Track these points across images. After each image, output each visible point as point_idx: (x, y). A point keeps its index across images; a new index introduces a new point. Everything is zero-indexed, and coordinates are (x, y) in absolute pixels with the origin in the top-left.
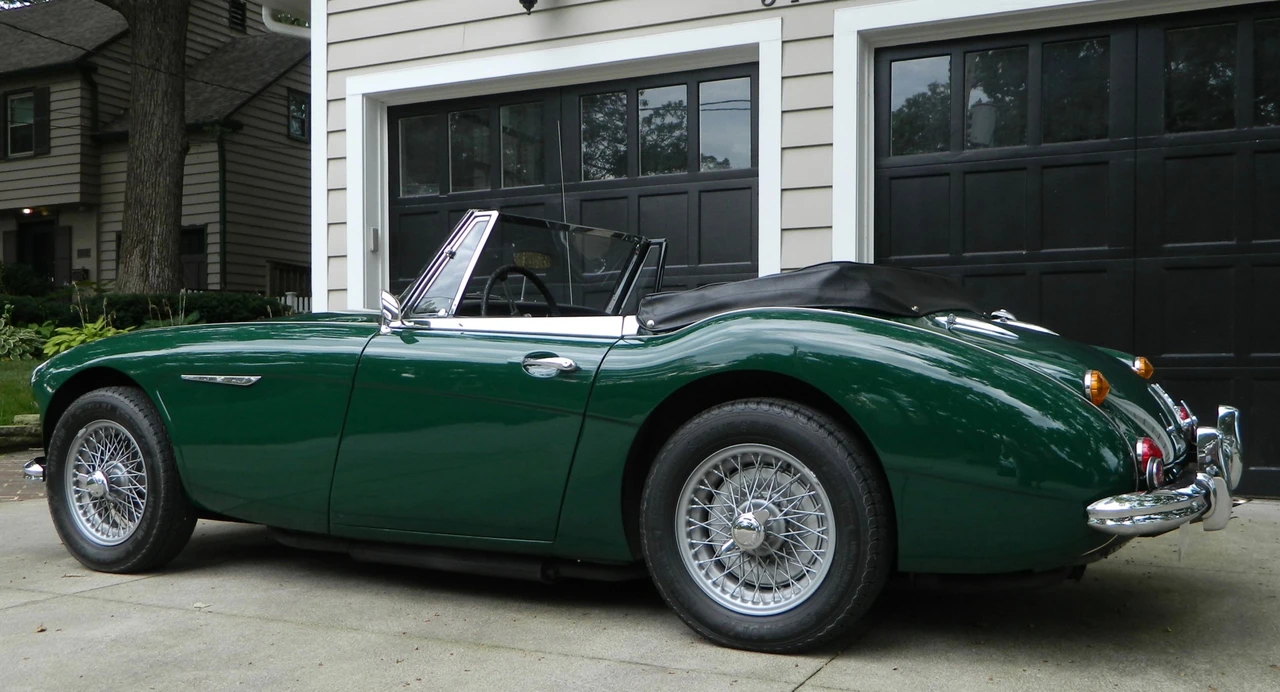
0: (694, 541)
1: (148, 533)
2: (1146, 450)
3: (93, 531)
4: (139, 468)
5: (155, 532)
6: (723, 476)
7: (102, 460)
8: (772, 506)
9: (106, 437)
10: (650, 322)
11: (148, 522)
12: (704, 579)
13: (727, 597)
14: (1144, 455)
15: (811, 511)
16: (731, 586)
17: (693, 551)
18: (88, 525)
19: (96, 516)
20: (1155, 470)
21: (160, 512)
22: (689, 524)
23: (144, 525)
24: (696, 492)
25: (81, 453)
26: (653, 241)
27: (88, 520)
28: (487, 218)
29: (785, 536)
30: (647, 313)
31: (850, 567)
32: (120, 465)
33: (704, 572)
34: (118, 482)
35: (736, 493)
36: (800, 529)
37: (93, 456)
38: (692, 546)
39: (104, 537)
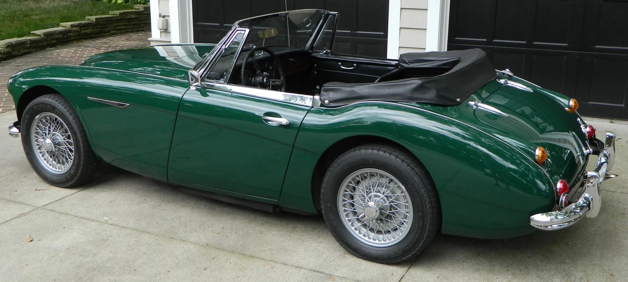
0: (346, 209)
1: (76, 171)
2: (561, 187)
3: (48, 165)
4: (69, 137)
5: (80, 171)
6: (360, 180)
7: (49, 131)
8: (385, 197)
9: (51, 120)
10: (327, 102)
11: (76, 165)
12: (351, 226)
13: (361, 236)
14: (560, 189)
15: (402, 202)
16: (364, 230)
17: (346, 213)
18: (45, 162)
19: (49, 157)
20: (564, 200)
21: (82, 163)
22: (344, 201)
23: (74, 167)
24: (348, 186)
25: (38, 126)
26: (331, 12)
27: (45, 159)
28: (243, 32)
29: (390, 213)
30: (325, 95)
31: (419, 232)
32: (59, 135)
33: (350, 223)
34: (59, 144)
35: (367, 189)
36: (396, 209)
37: (45, 128)
38: (345, 211)
39: (54, 169)
